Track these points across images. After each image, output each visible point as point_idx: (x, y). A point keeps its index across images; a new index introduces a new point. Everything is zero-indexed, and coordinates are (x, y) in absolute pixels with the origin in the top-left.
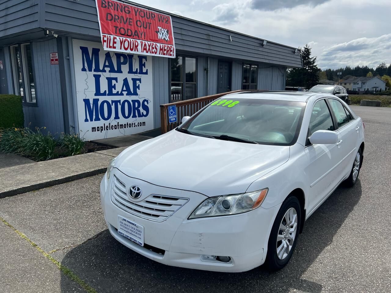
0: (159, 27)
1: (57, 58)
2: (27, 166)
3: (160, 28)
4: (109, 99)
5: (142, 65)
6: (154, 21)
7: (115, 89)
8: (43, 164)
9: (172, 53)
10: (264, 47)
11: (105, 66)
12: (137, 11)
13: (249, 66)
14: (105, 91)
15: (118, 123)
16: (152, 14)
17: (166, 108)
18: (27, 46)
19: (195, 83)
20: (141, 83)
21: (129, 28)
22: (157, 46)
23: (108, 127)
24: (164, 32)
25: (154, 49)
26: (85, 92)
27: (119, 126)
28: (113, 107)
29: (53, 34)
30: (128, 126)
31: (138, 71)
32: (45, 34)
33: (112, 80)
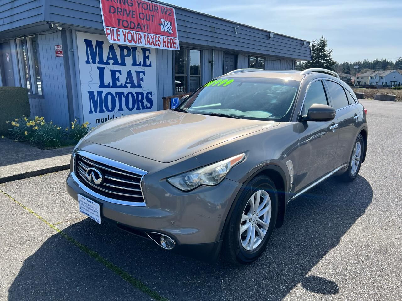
1: (62, 51)
2: (35, 154)
3: (163, 20)
4: (113, 91)
5: (145, 58)
6: (157, 13)
7: (119, 82)
8: (49, 152)
9: (175, 45)
10: (271, 39)
11: (109, 58)
12: (140, 3)
13: (256, 58)
14: (109, 83)
15: (122, 115)
16: (155, 6)
17: (168, 100)
18: (32, 38)
19: (199, 76)
20: (144, 75)
21: (132, 21)
22: (160, 39)
24: (168, 24)
25: (157, 41)
26: (89, 84)
28: (117, 99)
29: (57, 27)
31: (142, 64)
32: (50, 27)
33: (116, 73)
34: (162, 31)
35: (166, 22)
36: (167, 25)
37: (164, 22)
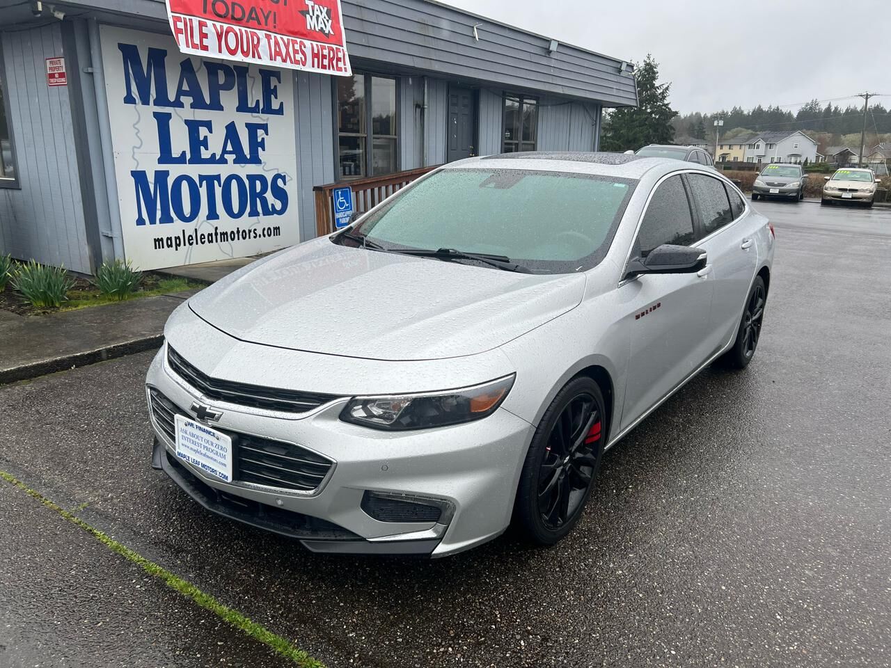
0: (307, 2)
1: (64, 71)
3: (310, 4)
4: (194, 171)
5: (269, 92)
7: (207, 149)
9: (341, 64)
10: (552, 55)
11: (180, 92)
13: (518, 100)
14: (184, 153)
15: (216, 228)
17: (327, 192)
19: (394, 137)
20: (267, 134)
21: (238, 2)
22: (305, 47)
23: (192, 239)
24: (321, 12)
25: (298, 54)
26: (134, 153)
27: (219, 237)
28: (203, 191)
29: (52, 11)
30: (241, 237)
31: (261, 107)
32: (33, 12)
33: (200, 128)
34: (309, 28)
35: (316, 7)
36: (320, 14)
37: (313, 7)
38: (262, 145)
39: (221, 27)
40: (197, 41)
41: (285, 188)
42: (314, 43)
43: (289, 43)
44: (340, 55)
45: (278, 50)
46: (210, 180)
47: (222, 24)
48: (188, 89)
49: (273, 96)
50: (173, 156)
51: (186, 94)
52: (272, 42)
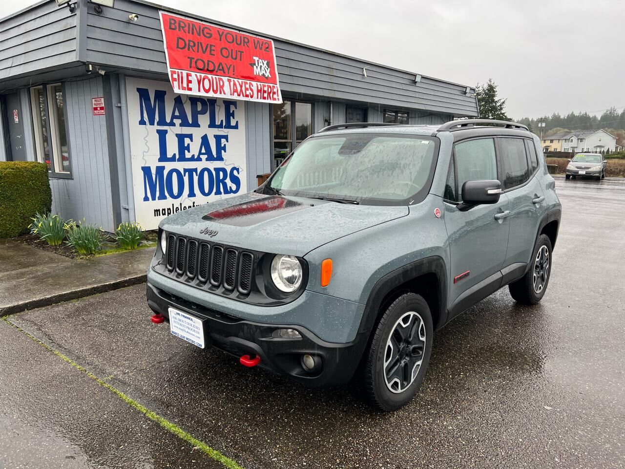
0: (254, 58)
1: (103, 106)
4: (181, 166)
6: (248, 48)
7: (189, 152)
9: (275, 96)
10: (417, 85)
11: (174, 117)
12: (222, 34)
13: (394, 114)
14: (175, 154)
15: (194, 203)
16: (244, 38)
18: (55, 87)
20: (227, 142)
21: (211, 60)
22: (252, 86)
23: (178, 210)
24: (263, 64)
25: (248, 90)
26: (144, 155)
28: (186, 179)
29: (97, 70)
31: (224, 124)
32: (86, 71)
33: (185, 139)
34: (255, 74)
35: (260, 60)
36: (262, 64)
37: (258, 61)
38: (224, 148)
39: (200, 76)
40: (185, 85)
41: (238, 176)
42: (259, 83)
43: (242, 83)
44: (275, 90)
45: (235, 88)
46: (191, 171)
47: (201, 74)
48: (178, 115)
49: (231, 117)
50: (168, 157)
51: (177, 117)
52: (232, 83)
